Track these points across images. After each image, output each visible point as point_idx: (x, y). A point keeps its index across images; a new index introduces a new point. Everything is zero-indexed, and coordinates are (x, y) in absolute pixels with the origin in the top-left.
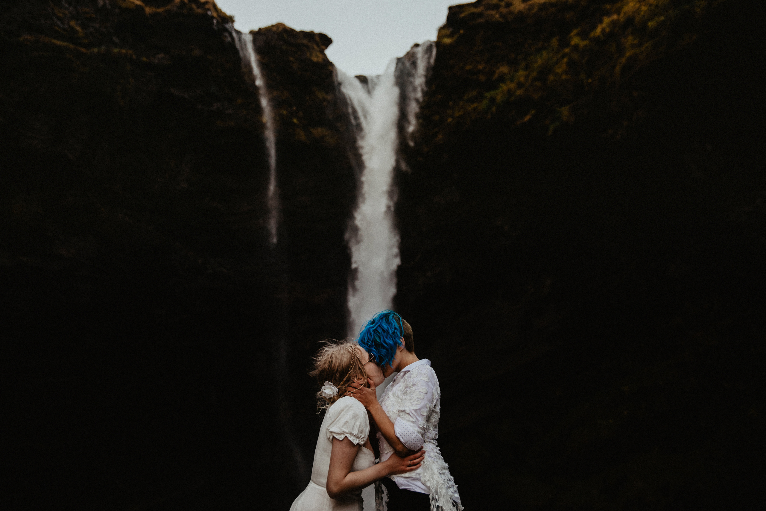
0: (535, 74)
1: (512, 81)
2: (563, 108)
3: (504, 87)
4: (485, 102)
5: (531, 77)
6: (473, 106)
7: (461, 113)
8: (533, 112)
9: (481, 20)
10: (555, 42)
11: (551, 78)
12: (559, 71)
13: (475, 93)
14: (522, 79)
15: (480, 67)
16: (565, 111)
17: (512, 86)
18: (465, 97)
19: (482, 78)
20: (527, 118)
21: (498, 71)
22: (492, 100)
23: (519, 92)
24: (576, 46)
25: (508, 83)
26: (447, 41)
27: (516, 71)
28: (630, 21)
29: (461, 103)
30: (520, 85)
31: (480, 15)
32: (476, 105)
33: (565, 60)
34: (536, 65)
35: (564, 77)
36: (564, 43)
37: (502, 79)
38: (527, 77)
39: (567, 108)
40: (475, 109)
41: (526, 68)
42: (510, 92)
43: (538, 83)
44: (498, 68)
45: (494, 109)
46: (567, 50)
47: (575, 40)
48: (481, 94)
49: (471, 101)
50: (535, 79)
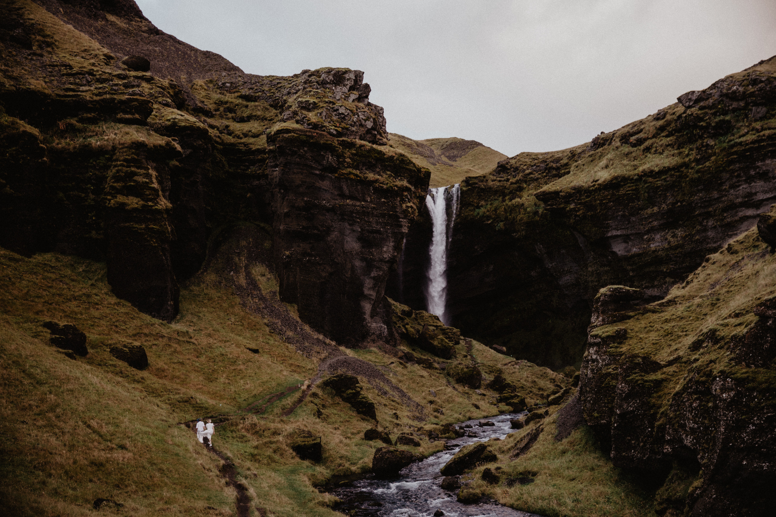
1: (485, 208)
2: (501, 223)
3: (483, 210)
4: (476, 213)
5: (492, 209)
8: (492, 220)
9: (477, 185)
10: (501, 199)
11: (498, 211)
12: (501, 210)
13: (472, 208)
14: (489, 209)
15: (475, 201)
17: (486, 210)
18: (469, 208)
19: (475, 204)
20: (489, 222)
21: (481, 203)
22: (478, 214)
23: (488, 213)
24: (507, 204)
26: (464, 189)
27: (487, 205)
28: (523, 205)
30: (488, 211)
31: (477, 184)
32: (472, 213)
33: (503, 207)
34: (494, 205)
35: (502, 213)
36: (504, 201)
37: (482, 206)
41: (491, 204)
42: (484, 212)
43: (494, 212)
45: (479, 217)
46: (504, 204)
47: (507, 202)
48: (475, 209)
49: (471, 211)
50: (493, 211)
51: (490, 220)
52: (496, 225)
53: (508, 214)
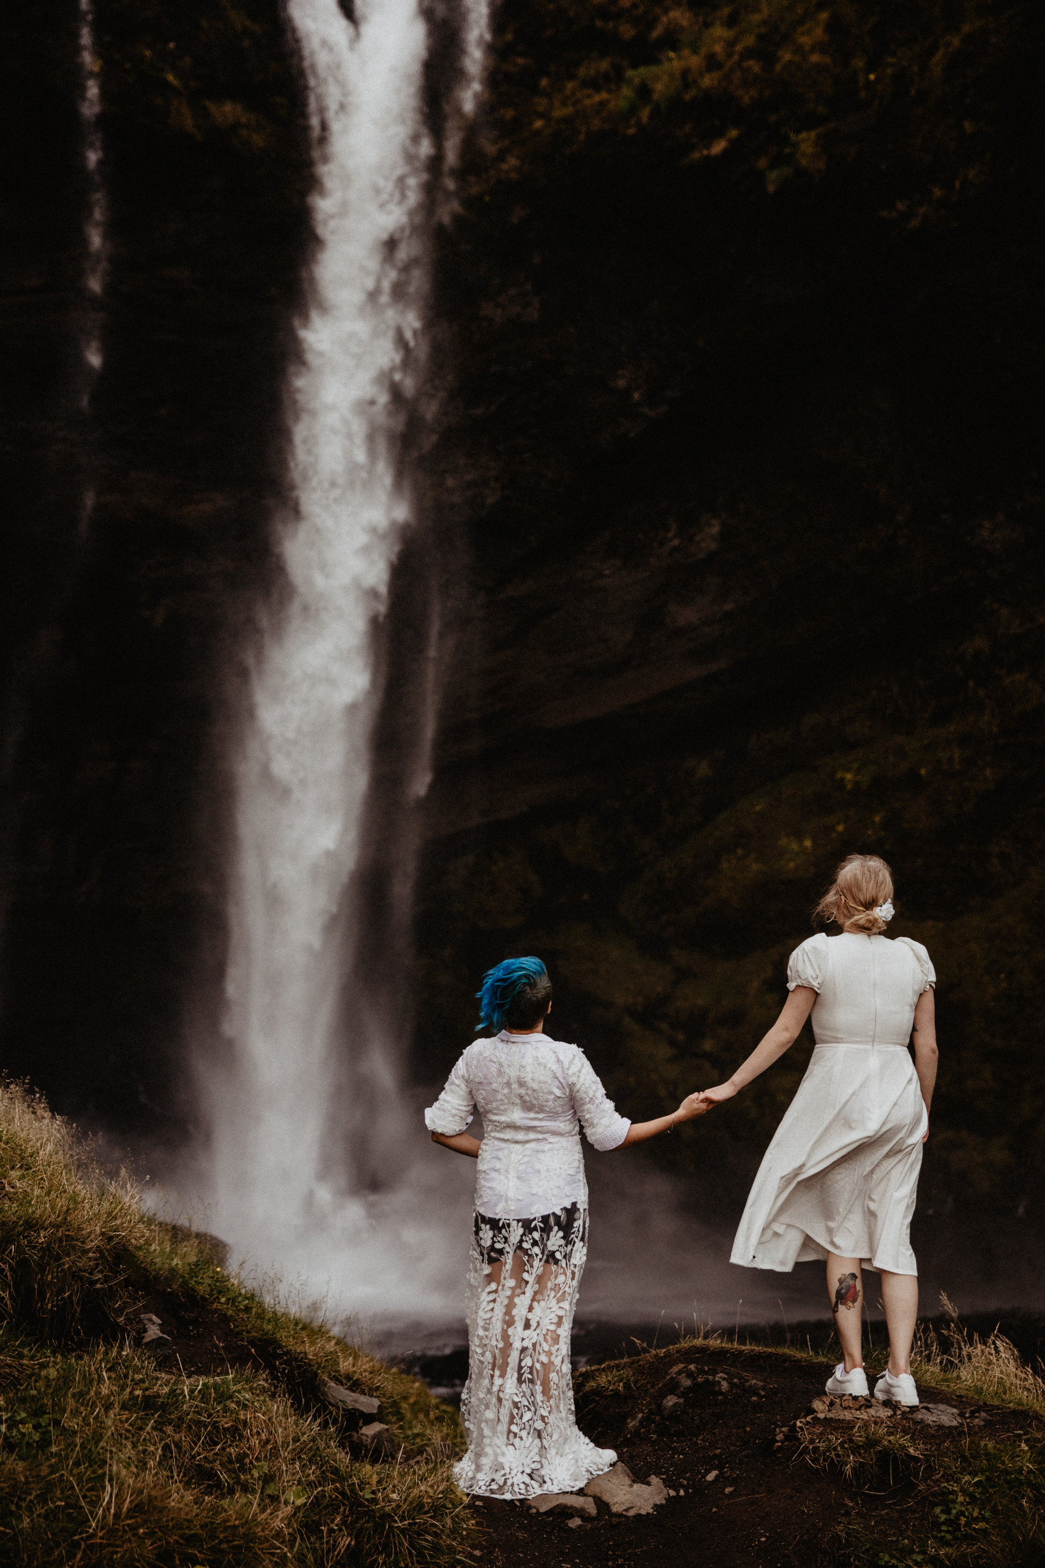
0: (750, 41)
1: (695, 50)
2: (804, 135)
3: (674, 62)
4: (626, 91)
5: (738, 48)
6: (597, 98)
7: (568, 111)
8: (734, 133)
11: (786, 56)
12: (805, 41)
13: (604, 65)
14: (718, 48)
16: (806, 143)
17: (695, 61)
18: (582, 71)
19: (627, 31)
20: (718, 147)
21: (665, 19)
22: (644, 92)
23: (707, 81)
25: (686, 52)
27: (707, 25)
29: (570, 86)
30: (712, 63)
32: (604, 95)
33: (824, 16)
34: (756, 18)
35: (815, 58)
37: (671, 40)
38: (730, 44)
39: (813, 134)
40: (602, 104)
41: (731, 21)
42: (686, 78)
43: (754, 65)
44: (666, 11)
45: (645, 114)
48: (618, 70)
49: (594, 84)
50: (748, 53)
51: (718, 133)
52: (763, 163)
53: (859, 63)
